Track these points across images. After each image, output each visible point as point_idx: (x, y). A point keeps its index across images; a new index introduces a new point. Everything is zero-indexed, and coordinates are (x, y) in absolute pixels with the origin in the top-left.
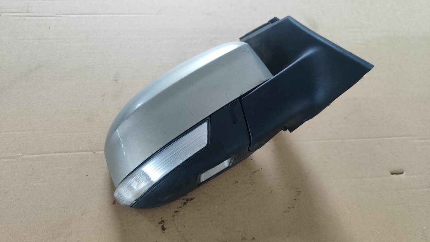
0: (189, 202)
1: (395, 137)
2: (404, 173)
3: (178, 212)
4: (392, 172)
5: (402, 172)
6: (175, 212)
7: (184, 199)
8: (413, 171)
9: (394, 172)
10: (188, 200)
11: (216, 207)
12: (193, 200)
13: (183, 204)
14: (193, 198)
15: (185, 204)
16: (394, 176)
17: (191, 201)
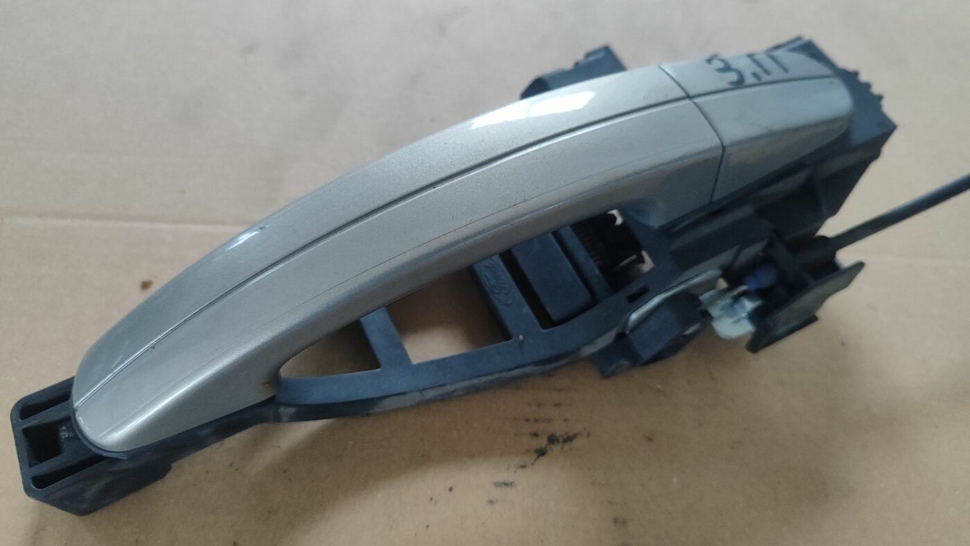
0: (556, 448)
3: (506, 484)
6: (498, 485)
7: (536, 435)
10: (552, 439)
11: (675, 480)
12: (576, 443)
13: (535, 456)
14: (575, 436)
15: (538, 457)
17: (567, 446)
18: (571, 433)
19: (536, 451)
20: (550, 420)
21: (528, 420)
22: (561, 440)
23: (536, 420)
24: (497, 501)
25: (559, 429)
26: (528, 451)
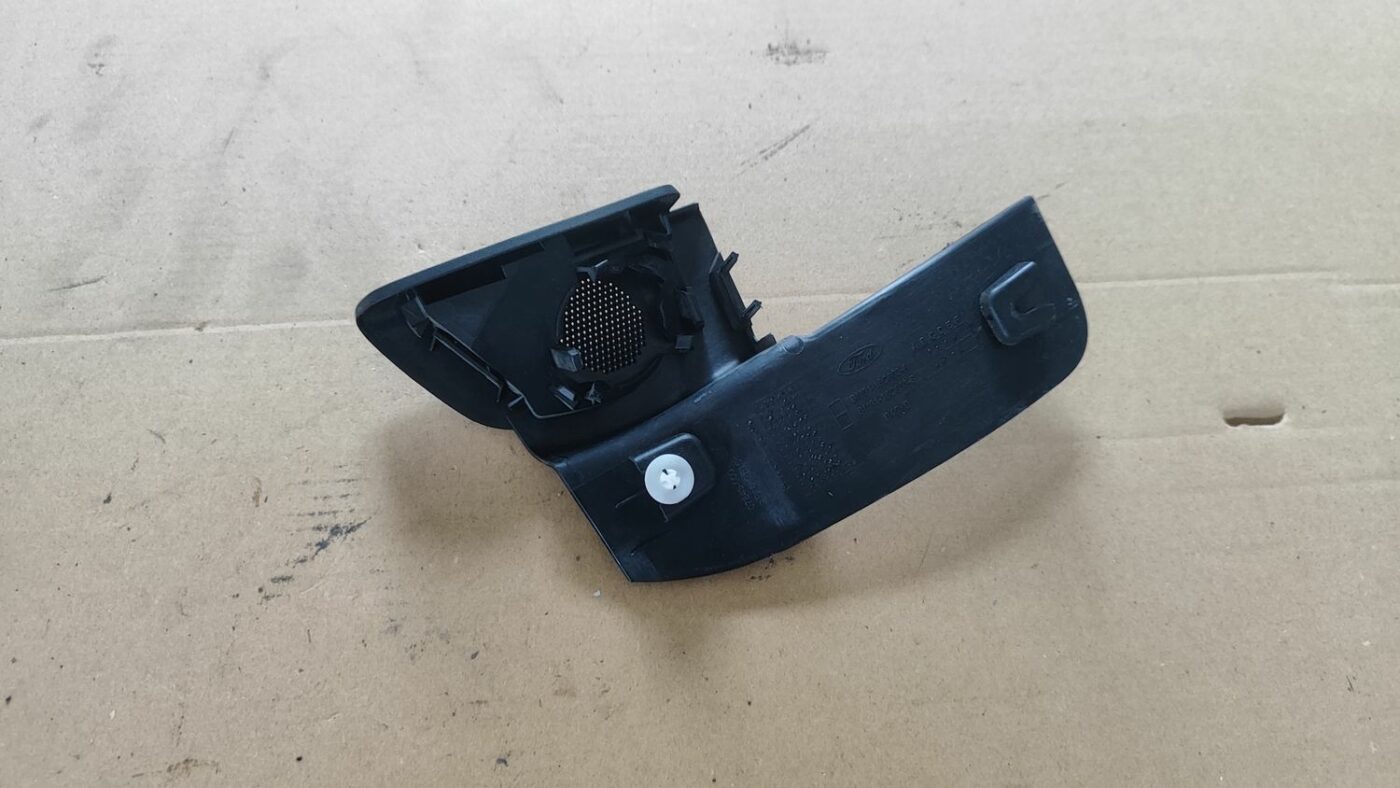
1: (1254, 272)
2: (1285, 419)
3: (284, 579)
4: (1232, 416)
5: (1279, 413)
6: (274, 580)
7: (319, 528)
8: (1324, 412)
9: (1241, 415)
10: (335, 530)
11: (456, 560)
12: (359, 533)
13: (315, 549)
14: (359, 525)
16: (1240, 428)
17: (350, 535)
18: (356, 524)
19: (317, 545)
20: (335, 512)
21: (313, 514)
22: (344, 530)
23: (320, 513)
24: (274, 596)
25: (342, 520)
26: (309, 545)
